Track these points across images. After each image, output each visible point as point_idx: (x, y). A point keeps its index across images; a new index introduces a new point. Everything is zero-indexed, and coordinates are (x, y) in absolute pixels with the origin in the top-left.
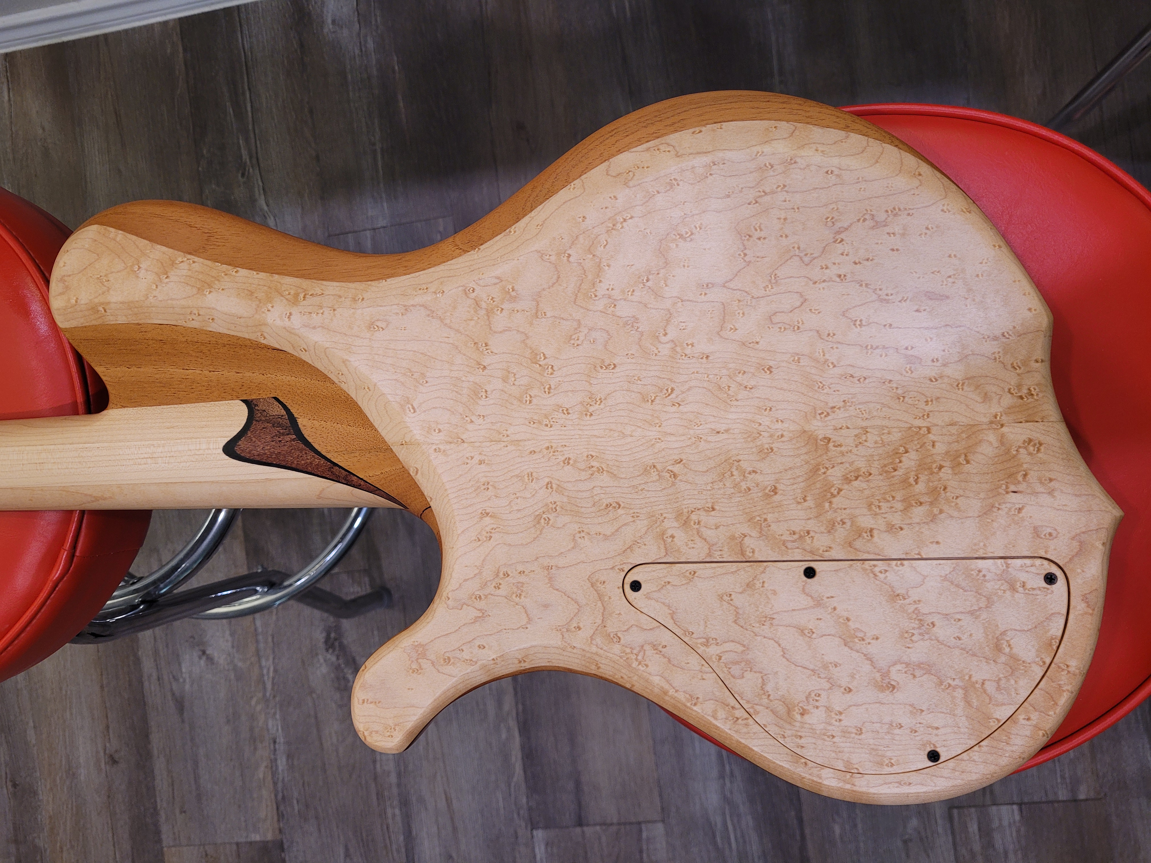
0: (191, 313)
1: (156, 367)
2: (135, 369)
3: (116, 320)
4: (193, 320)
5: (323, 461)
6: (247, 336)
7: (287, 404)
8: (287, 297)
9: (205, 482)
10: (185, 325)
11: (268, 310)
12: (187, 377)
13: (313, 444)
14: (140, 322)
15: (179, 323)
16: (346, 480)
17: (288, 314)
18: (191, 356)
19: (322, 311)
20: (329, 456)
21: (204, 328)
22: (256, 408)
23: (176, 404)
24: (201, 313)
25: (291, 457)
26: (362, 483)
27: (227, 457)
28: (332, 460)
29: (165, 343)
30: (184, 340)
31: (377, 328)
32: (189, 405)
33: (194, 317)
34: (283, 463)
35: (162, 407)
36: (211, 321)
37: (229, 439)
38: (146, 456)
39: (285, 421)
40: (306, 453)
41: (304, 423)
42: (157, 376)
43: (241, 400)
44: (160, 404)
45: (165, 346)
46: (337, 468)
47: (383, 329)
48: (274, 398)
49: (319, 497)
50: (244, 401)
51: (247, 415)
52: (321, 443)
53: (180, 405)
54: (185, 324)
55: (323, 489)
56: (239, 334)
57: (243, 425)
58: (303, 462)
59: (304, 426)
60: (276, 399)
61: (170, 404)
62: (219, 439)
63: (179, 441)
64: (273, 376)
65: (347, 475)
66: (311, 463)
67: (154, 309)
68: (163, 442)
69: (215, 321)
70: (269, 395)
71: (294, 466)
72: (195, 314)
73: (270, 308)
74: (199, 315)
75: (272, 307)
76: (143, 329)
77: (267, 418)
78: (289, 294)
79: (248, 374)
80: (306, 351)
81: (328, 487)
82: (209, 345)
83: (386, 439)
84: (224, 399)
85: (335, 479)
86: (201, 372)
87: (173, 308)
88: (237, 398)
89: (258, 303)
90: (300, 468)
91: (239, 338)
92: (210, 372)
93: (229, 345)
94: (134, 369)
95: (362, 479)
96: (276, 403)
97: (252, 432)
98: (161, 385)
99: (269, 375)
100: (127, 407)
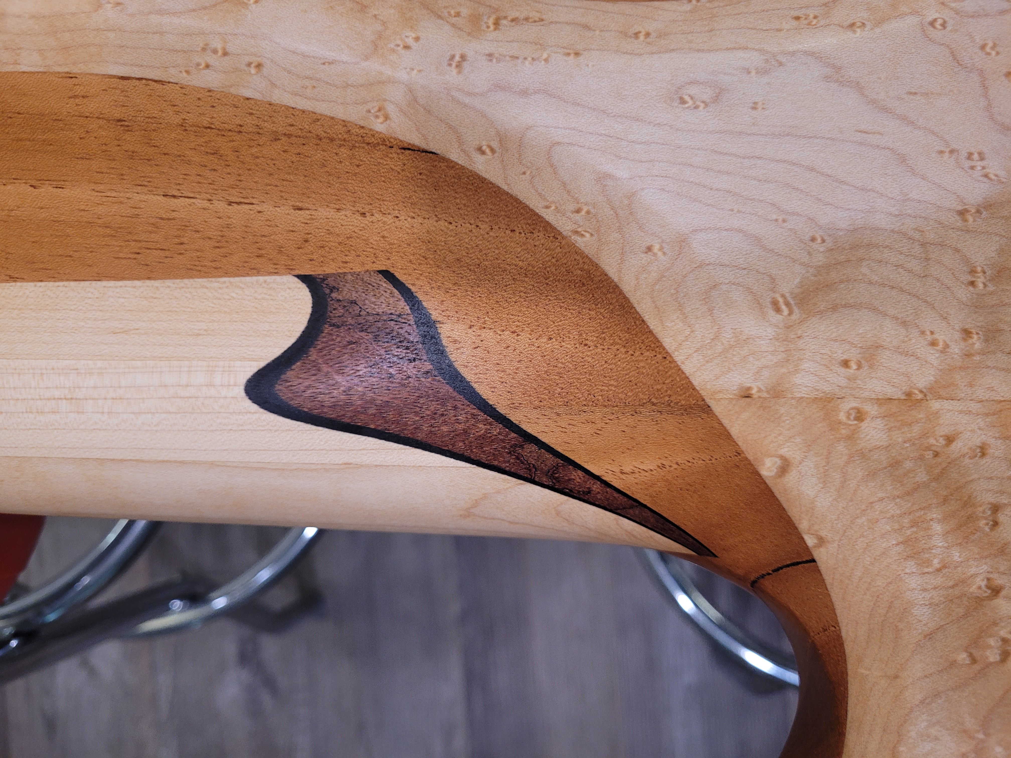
0: (204, 49)
1: (102, 187)
2: (51, 189)
3: (16, 63)
4: (207, 66)
5: (497, 429)
6: (339, 112)
7: (413, 289)
8: (453, 20)
9: (194, 463)
10: (184, 82)
11: (407, 47)
12: (174, 215)
13: (475, 386)
14: (75, 70)
15: (172, 75)
16: (552, 477)
17: (457, 58)
18: (189, 163)
19: (545, 56)
20: (515, 417)
21: (233, 90)
22: (334, 295)
23: (138, 279)
24: (231, 48)
25: (416, 413)
26: (596, 487)
27: (255, 407)
28: (524, 426)
29: (128, 129)
30: (177, 120)
31: (690, 103)
32: (168, 282)
33: (211, 59)
34: (394, 429)
35: (105, 283)
36: (253, 71)
37: (262, 364)
38: (57, 394)
39: (407, 328)
40: (455, 408)
41: (455, 335)
42: (101, 210)
43: (298, 276)
44: (99, 277)
45: (127, 136)
46: (534, 447)
47: (706, 105)
48: (380, 272)
49: (468, 513)
50: (304, 279)
51: (309, 310)
52: (498, 385)
53: (148, 283)
54: (184, 79)
55: (485, 497)
56: (322, 108)
57: (298, 334)
58: (445, 429)
59: (455, 341)
60: (388, 275)
61: (123, 279)
62: (238, 363)
63: (139, 363)
64: (389, 219)
65: (557, 467)
66: (465, 432)
67: (112, 35)
68: (99, 364)
69: (265, 71)
70: (368, 267)
71: (420, 436)
72: (215, 51)
73: (410, 42)
74: (225, 54)
75: (417, 39)
76: (79, 90)
77: (361, 320)
78: (458, 15)
79: (324, 213)
80: (493, 151)
81: (499, 492)
82: (237, 137)
83: (696, 382)
84: (256, 271)
85: (521, 473)
86: (206, 204)
87: (162, 33)
88: (289, 270)
89: (379, 27)
90: (437, 442)
91: (316, 118)
92: (230, 203)
93: (289, 136)
94: (47, 190)
95: (597, 478)
96: (386, 285)
97: (321, 350)
98: (108, 231)
99: (378, 216)
100: (23, 279)
